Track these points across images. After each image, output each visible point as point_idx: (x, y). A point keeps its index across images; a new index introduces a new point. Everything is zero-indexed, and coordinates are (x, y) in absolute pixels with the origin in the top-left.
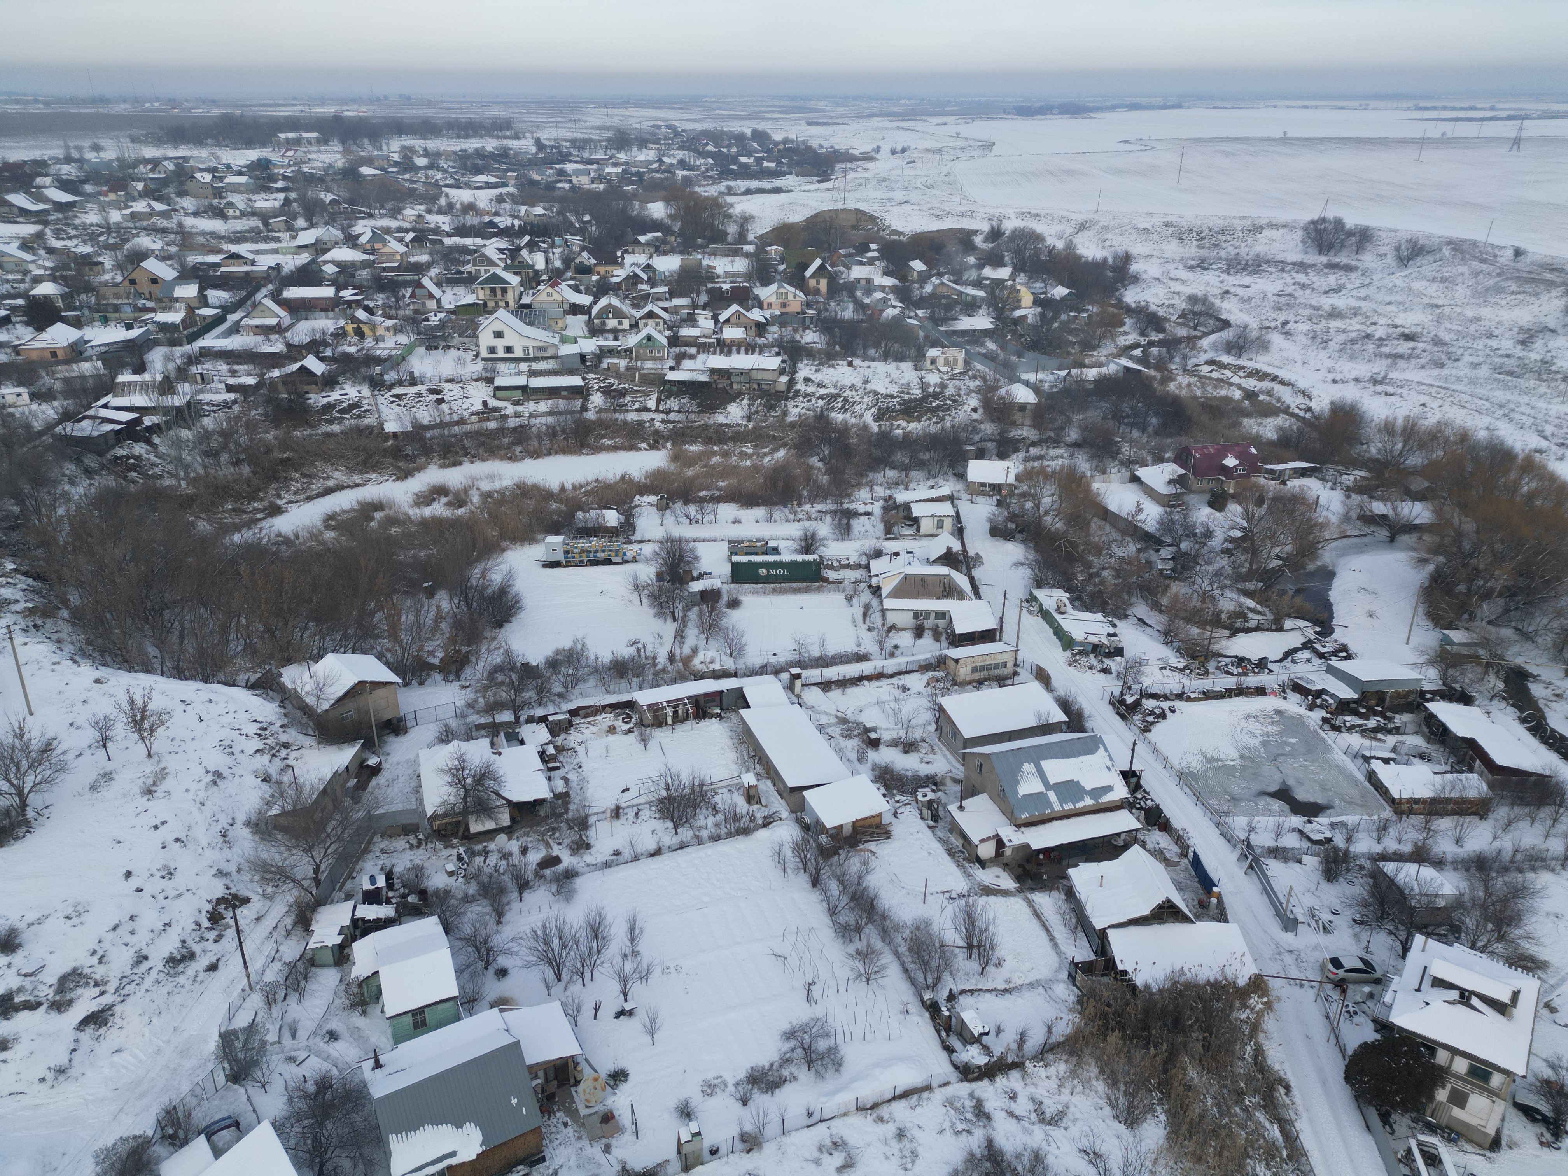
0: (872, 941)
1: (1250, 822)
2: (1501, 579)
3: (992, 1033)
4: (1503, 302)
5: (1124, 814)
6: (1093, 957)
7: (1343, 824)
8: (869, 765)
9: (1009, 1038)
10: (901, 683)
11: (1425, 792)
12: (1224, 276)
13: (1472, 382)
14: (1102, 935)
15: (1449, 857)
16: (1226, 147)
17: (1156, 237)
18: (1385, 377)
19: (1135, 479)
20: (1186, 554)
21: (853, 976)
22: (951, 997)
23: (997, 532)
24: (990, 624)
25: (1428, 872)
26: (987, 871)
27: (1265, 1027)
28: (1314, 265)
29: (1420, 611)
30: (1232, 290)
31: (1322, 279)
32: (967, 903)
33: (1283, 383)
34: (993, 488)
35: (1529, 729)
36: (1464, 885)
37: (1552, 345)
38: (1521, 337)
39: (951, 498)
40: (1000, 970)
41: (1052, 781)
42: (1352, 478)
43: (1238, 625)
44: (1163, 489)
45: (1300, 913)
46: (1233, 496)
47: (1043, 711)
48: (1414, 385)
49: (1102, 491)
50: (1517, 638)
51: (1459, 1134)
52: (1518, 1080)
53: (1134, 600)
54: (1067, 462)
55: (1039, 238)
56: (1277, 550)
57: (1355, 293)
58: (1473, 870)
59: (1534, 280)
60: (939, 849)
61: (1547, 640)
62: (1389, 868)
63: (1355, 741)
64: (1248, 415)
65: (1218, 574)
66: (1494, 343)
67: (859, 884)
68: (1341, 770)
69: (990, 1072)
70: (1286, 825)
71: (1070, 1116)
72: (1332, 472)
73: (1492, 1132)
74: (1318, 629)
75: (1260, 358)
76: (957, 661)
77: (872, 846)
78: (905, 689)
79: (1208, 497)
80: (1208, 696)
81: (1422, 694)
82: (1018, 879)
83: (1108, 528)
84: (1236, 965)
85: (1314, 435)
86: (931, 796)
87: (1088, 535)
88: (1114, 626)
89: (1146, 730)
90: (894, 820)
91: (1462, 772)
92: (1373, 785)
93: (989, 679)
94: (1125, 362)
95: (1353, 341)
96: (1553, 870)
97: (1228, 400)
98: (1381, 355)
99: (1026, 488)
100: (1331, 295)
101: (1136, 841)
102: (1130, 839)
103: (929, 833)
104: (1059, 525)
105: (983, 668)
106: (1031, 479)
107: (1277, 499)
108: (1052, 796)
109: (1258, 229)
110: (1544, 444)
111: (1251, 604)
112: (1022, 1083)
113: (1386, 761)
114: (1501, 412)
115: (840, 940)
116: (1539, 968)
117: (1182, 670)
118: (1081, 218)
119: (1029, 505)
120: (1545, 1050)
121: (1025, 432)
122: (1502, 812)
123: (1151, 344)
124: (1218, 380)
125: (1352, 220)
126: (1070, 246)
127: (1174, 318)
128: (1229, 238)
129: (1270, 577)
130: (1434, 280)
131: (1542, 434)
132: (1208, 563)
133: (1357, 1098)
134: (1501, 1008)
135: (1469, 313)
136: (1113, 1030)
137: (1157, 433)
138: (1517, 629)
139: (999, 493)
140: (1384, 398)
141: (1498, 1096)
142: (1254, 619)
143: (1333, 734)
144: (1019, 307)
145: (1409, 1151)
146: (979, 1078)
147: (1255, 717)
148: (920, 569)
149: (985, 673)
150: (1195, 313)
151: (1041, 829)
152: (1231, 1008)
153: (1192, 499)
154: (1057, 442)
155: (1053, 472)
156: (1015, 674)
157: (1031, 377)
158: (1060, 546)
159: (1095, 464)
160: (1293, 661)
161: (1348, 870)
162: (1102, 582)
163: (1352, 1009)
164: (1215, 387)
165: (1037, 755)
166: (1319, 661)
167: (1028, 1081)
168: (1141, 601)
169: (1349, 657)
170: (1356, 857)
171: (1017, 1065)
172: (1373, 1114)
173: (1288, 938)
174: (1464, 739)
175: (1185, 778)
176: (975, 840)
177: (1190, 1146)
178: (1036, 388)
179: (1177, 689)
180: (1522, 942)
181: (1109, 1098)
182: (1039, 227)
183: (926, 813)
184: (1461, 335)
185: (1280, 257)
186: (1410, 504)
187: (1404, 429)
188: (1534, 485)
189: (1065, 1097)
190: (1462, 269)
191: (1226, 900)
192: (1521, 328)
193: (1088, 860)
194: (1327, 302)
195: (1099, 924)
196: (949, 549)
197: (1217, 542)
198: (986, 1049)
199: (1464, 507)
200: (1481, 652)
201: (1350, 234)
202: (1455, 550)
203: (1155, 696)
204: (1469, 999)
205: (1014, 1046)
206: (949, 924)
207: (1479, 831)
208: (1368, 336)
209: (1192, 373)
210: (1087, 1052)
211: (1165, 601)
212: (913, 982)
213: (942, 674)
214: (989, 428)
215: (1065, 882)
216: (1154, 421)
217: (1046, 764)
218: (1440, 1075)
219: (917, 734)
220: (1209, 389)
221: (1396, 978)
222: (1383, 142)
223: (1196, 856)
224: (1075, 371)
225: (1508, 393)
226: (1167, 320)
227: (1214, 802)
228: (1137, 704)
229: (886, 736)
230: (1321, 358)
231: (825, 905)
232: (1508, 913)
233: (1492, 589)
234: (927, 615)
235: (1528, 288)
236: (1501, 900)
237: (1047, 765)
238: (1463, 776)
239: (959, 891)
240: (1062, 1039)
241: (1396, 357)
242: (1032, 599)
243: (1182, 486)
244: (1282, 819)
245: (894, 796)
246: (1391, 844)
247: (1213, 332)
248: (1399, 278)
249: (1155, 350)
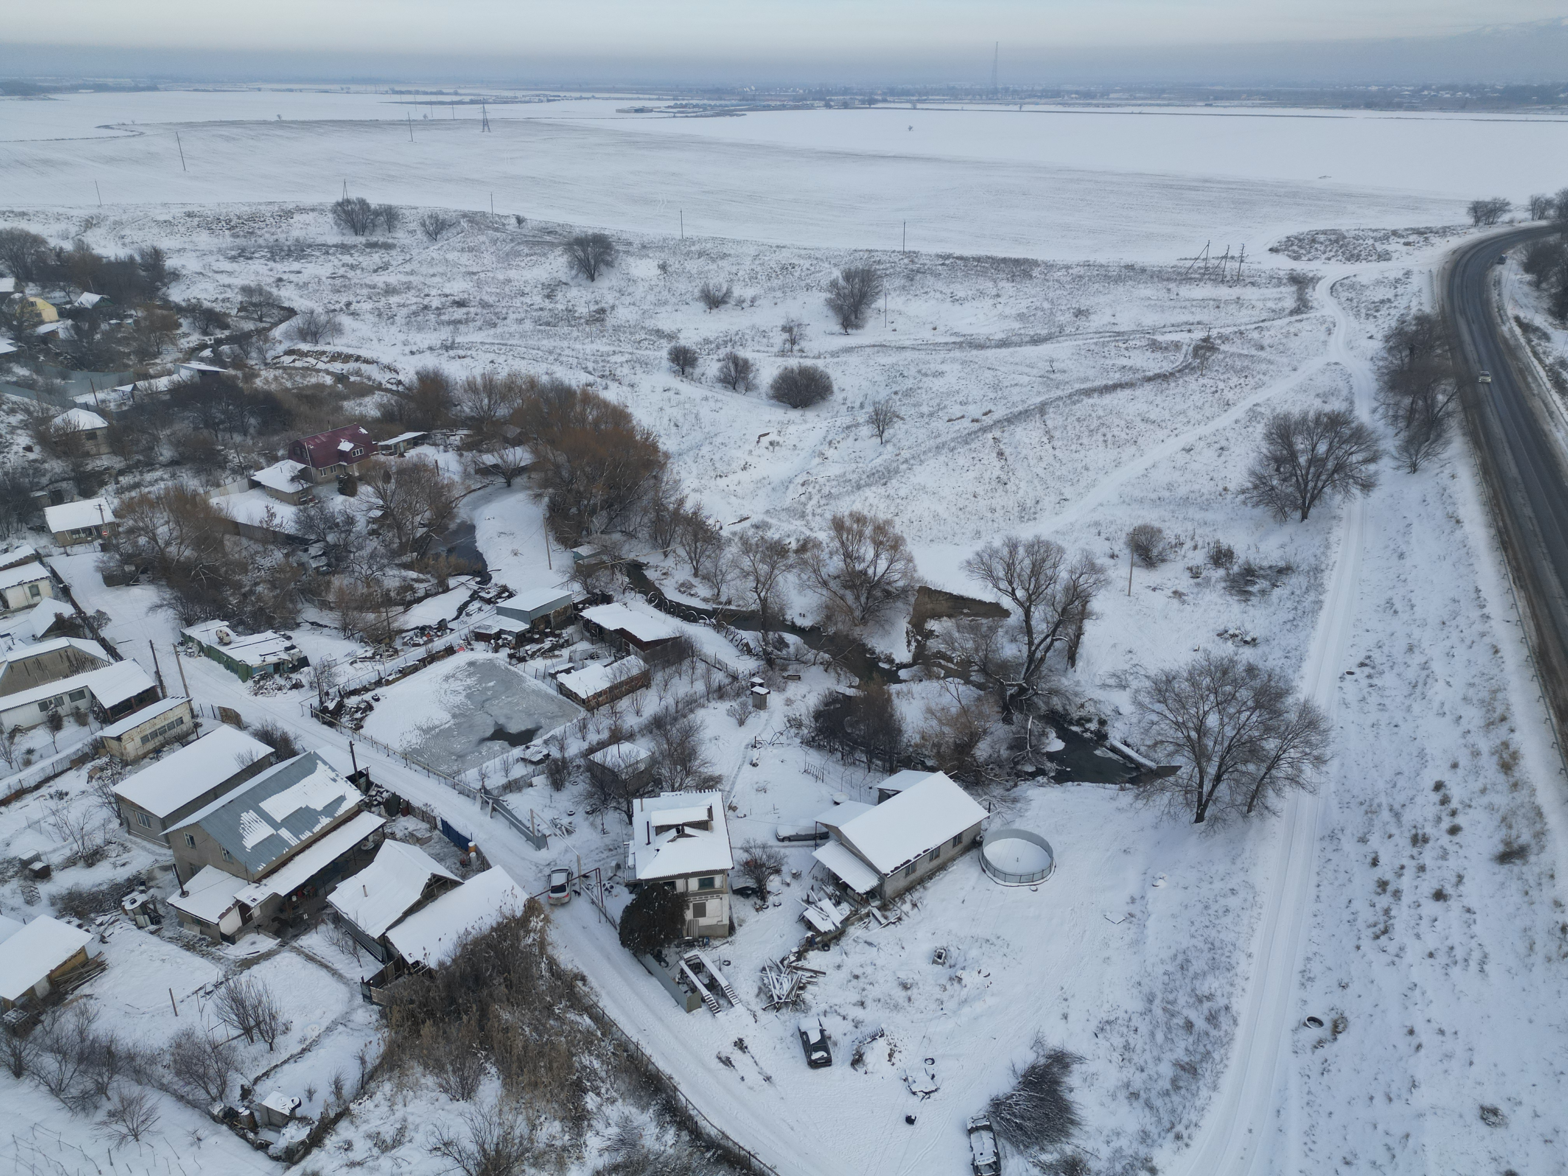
0: (126, 1092)
1: (480, 770)
2: (598, 496)
3: (305, 1101)
4: (523, 264)
5: (365, 816)
6: (381, 966)
7: (553, 737)
8: (45, 901)
9: (325, 1093)
10: (52, 791)
11: (604, 685)
12: (271, 264)
13: (523, 336)
14: (384, 940)
15: (636, 729)
16: (224, 131)
17: (183, 229)
18: (453, 342)
19: (255, 485)
20: (335, 546)
21: (112, 1144)
22: (246, 1093)
23: (112, 580)
24: (146, 682)
25: (626, 747)
26: (239, 944)
27: (549, 939)
28: (355, 246)
29: (550, 538)
30: (285, 277)
31: (368, 258)
32: (229, 989)
33: (367, 361)
34: (88, 534)
35: (656, 607)
36: (652, 745)
37: (569, 295)
38: (546, 292)
39: (37, 557)
40: (290, 1034)
41: (279, 819)
42: (458, 438)
43: (408, 598)
44: (290, 488)
45: (545, 829)
46: (361, 479)
47: (244, 751)
48: (480, 346)
49: (224, 505)
50: (625, 538)
51: (708, 937)
52: (730, 872)
53: (299, 606)
54: (170, 483)
55: (37, 240)
56: (418, 519)
57: (401, 269)
58: (655, 730)
59: (539, 243)
60: (173, 949)
61: (644, 534)
62: (598, 757)
63: (539, 664)
64: (346, 398)
65: (373, 556)
66: (528, 300)
67: (83, 1040)
68: (537, 693)
69: (315, 1141)
70: (511, 759)
71: (411, 1127)
72: (439, 436)
73: (726, 922)
74: (478, 579)
75: (336, 341)
76: (119, 738)
77: (86, 989)
78: (61, 795)
79: (336, 485)
80: (405, 673)
81: (575, 606)
82: (277, 934)
83: (245, 542)
84: (510, 900)
85: (412, 405)
86: (141, 898)
87: (225, 555)
88: (289, 638)
89: (358, 727)
90: (103, 947)
91: (623, 658)
92: (564, 695)
93: (168, 743)
94: (196, 365)
95: (415, 314)
96: (703, 706)
97: (321, 387)
98: (442, 323)
99: (131, 523)
100: (381, 272)
101: (384, 836)
102: (380, 836)
103: (154, 939)
104: (188, 553)
105: (154, 735)
106: (134, 511)
107: (401, 472)
108: (284, 833)
109: (288, 214)
110: (591, 379)
111: (413, 574)
112: (353, 1128)
113: (568, 671)
114: (551, 358)
115: (82, 1115)
116: (717, 783)
117: (372, 658)
118: (85, 213)
119: (142, 540)
120: (738, 843)
121: (105, 461)
122: (659, 677)
123: (219, 342)
124: (303, 368)
125: (375, 200)
126: (81, 246)
127: (234, 312)
128: (262, 225)
129: (421, 546)
130: (463, 250)
131: (585, 369)
132: (360, 548)
133: (635, 955)
134: (703, 826)
135: (501, 277)
136: (424, 1022)
137: (260, 433)
138: (622, 532)
139: (100, 536)
140: (459, 361)
141: (722, 892)
142: (421, 588)
143: (521, 665)
144: (42, 322)
145: (682, 971)
146: (307, 1152)
147: (453, 676)
148: (24, 651)
149: (161, 738)
150: (255, 305)
151: (284, 871)
152: (519, 940)
153: (321, 491)
154: (150, 464)
155: (159, 498)
156: (197, 726)
157: (89, 398)
158: (197, 574)
159: (204, 478)
160: (468, 615)
161: (569, 774)
162: (260, 598)
163: (608, 886)
164: (304, 377)
165: (252, 801)
166: (489, 607)
167: (358, 1122)
168: (307, 605)
169: (511, 595)
170: (572, 760)
171: (344, 1113)
172: (650, 959)
173: (544, 855)
174: (616, 630)
175: (410, 757)
176: (214, 919)
177: (524, 1079)
178: (100, 410)
179: (374, 678)
180: (701, 769)
181: (441, 1086)
182: (34, 228)
183: (142, 919)
184: (501, 296)
185: (320, 240)
186: (512, 450)
187: (485, 386)
188: (595, 413)
189: (400, 1113)
190: (482, 238)
191: (483, 849)
192: (543, 284)
193: (344, 878)
194: (380, 279)
195: (375, 933)
196: (59, 617)
197: (361, 525)
198: (304, 1120)
199: (552, 442)
200: (605, 558)
201: (377, 213)
202: (558, 480)
203: (355, 692)
204: (683, 830)
205: (332, 1099)
206: (214, 1021)
207: (648, 698)
208: (426, 307)
209: (275, 366)
210: (405, 1058)
211: (331, 598)
212: (193, 1104)
213: (105, 760)
214: (56, 466)
215: (328, 911)
216: (252, 421)
217: (265, 805)
218: (681, 900)
219: (98, 839)
220: (298, 379)
221: (631, 842)
222: (375, 124)
223: (444, 823)
224: (140, 384)
225: (551, 340)
226: (229, 315)
227: (444, 768)
228: (340, 706)
229: (56, 859)
230: (393, 333)
231: (44, 1088)
232: (687, 752)
233: (595, 505)
234: (58, 700)
235: (537, 249)
236: (679, 745)
237: (267, 805)
238: (625, 661)
239: (214, 980)
240: (378, 1061)
241: (456, 323)
242: (186, 640)
243: (307, 481)
244: (505, 756)
245: (93, 920)
246: (593, 738)
247: (281, 321)
248: (433, 251)
249: (225, 348)
